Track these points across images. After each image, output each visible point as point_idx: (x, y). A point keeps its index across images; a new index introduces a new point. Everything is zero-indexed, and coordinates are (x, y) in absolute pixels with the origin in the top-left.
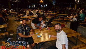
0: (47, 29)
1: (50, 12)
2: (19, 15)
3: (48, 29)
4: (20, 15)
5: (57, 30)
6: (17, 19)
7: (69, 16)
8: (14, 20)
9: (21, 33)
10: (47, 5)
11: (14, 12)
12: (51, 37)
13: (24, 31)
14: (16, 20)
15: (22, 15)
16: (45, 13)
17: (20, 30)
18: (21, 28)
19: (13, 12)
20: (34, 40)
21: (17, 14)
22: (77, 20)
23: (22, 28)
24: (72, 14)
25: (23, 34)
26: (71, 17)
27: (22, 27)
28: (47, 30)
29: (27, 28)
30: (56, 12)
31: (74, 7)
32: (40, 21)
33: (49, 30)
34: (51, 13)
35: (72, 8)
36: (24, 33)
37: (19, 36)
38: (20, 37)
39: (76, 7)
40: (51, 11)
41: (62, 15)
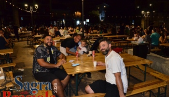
0: (89, 54)
1: (94, 31)
2: (36, 36)
3: (91, 55)
4: (38, 36)
5: (104, 50)
6: (31, 44)
7: (131, 37)
8: (24, 46)
9: (42, 58)
10: (88, 21)
11: (25, 31)
12: (97, 65)
13: (48, 55)
14: (28, 45)
15: (41, 36)
16: (85, 34)
17: (41, 52)
18: (42, 50)
19: (23, 32)
20: (66, 70)
21: (30, 34)
22: (145, 42)
23: (44, 50)
24: (136, 33)
25: (45, 60)
26: (134, 38)
27: (45, 47)
28: (89, 56)
29: (52, 51)
30: (105, 32)
31: (140, 25)
32: (77, 42)
33: (93, 56)
34: (96, 33)
35: (136, 25)
36: (49, 59)
37: (38, 64)
38: (40, 66)
39: (143, 23)
40: (96, 31)
41: (117, 36)
